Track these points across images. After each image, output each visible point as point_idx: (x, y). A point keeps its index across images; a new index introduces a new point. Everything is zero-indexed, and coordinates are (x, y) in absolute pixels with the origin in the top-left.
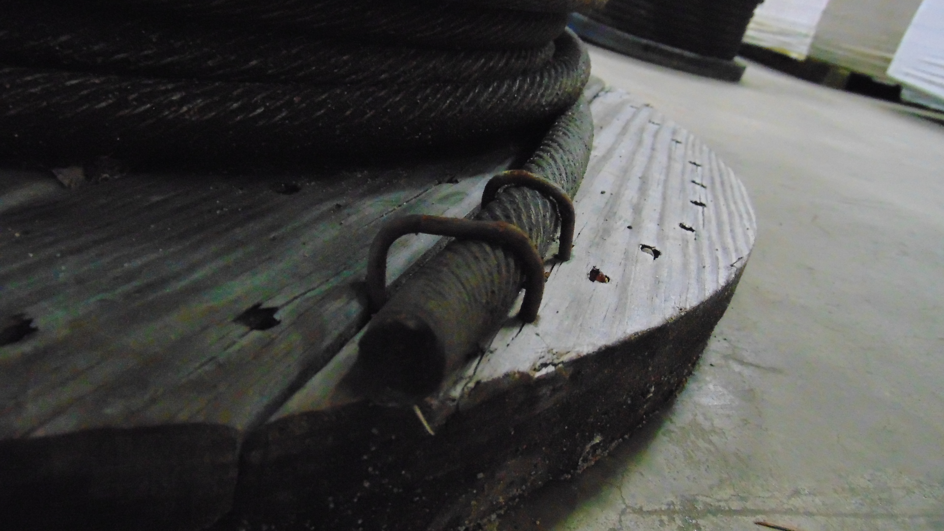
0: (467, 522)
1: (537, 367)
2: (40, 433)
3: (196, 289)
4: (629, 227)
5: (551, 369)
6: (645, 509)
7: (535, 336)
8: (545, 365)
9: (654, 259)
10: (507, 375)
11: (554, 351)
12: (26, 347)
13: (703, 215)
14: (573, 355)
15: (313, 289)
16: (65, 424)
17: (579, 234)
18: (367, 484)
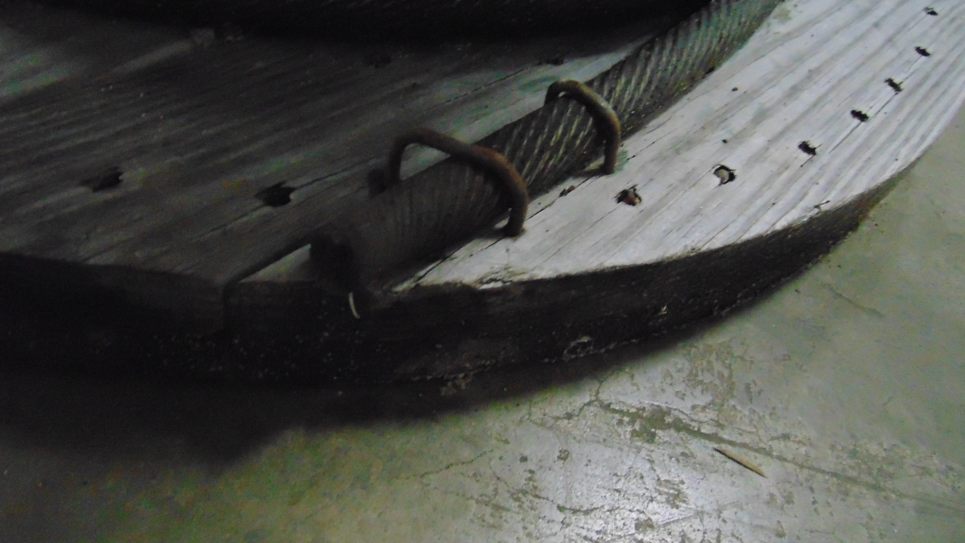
0: (434, 373)
1: (485, 280)
2: (92, 262)
3: (243, 162)
4: (725, 141)
5: (499, 285)
6: (612, 406)
7: (504, 251)
8: (492, 280)
9: (720, 185)
10: (447, 284)
11: (511, 270)
12: (108, 195)
13: (852, 131)
14: (525, 277)
15: (336, 174)
16: (108, 259)
17: (653, 143)
18: (327, 334)
